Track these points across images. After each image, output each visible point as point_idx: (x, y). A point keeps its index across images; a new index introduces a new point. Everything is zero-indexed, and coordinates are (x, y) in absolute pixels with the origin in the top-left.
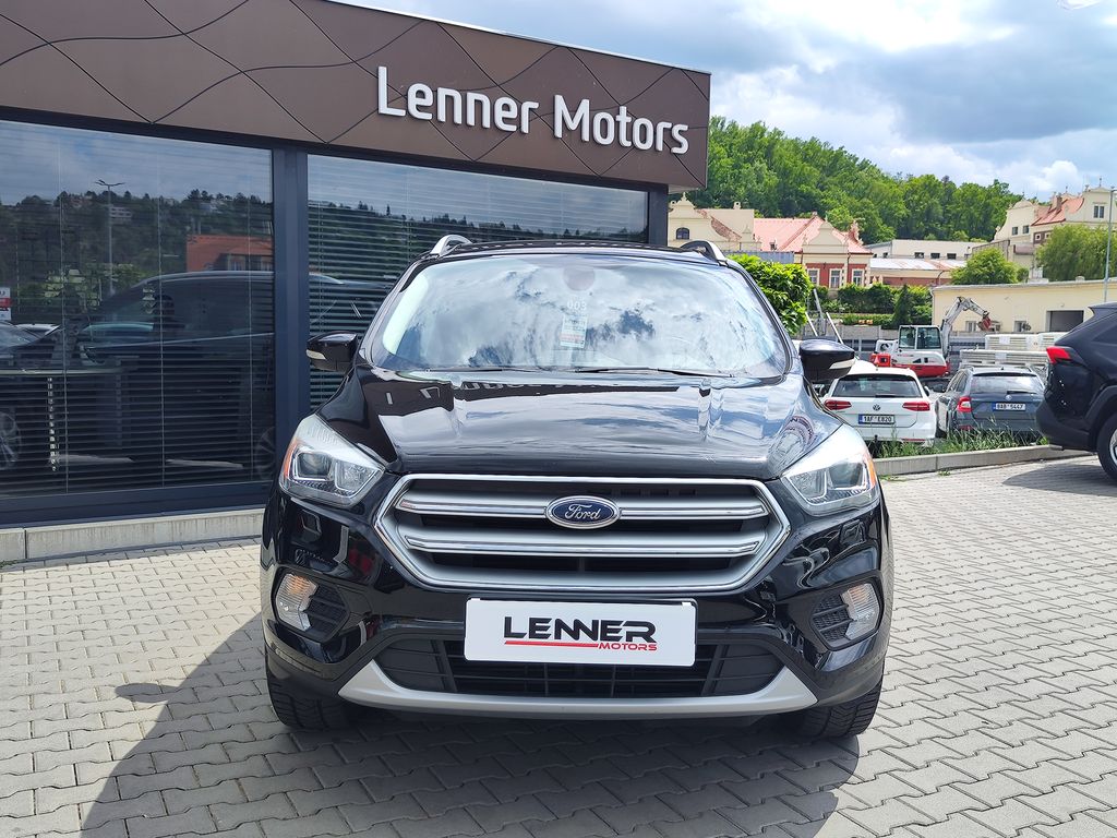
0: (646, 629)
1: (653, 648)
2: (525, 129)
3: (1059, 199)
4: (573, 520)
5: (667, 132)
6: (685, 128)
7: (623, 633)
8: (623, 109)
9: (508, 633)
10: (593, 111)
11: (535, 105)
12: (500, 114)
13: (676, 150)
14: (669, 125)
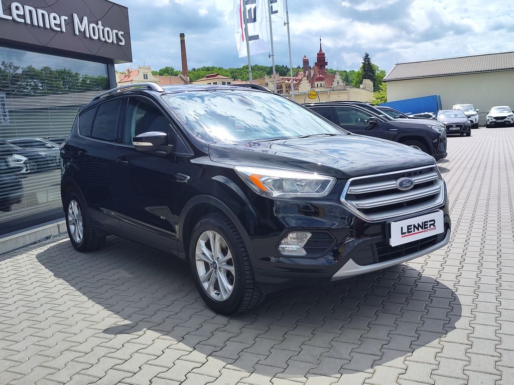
0: (433, 222)
1: (435, 228)
2: (64, 30)
3: (128, 71)
4: (405, 187)
5: (117, 34)
6: (123, 33)
7: (428, 225)
8: (100, 22)
9: (402, 233)
10: (89, 23)
11: (67, 18)
12: (53, 22)
13: (121, 43)
14: (117, 31)
